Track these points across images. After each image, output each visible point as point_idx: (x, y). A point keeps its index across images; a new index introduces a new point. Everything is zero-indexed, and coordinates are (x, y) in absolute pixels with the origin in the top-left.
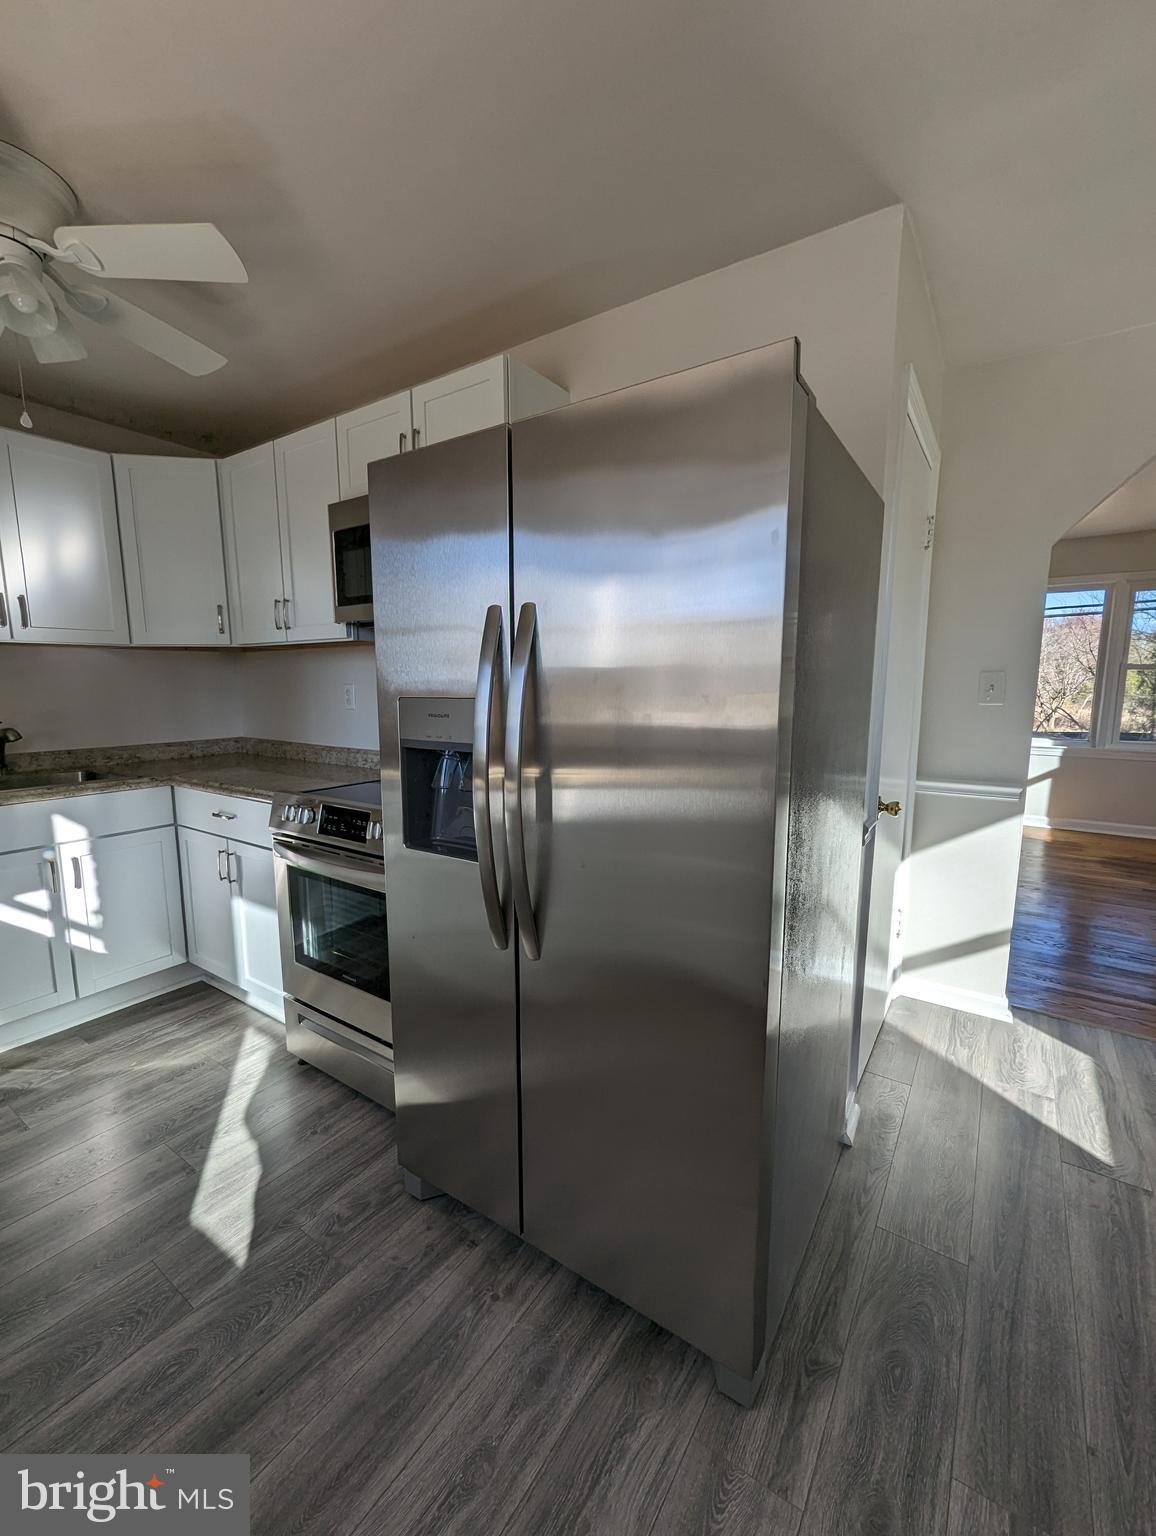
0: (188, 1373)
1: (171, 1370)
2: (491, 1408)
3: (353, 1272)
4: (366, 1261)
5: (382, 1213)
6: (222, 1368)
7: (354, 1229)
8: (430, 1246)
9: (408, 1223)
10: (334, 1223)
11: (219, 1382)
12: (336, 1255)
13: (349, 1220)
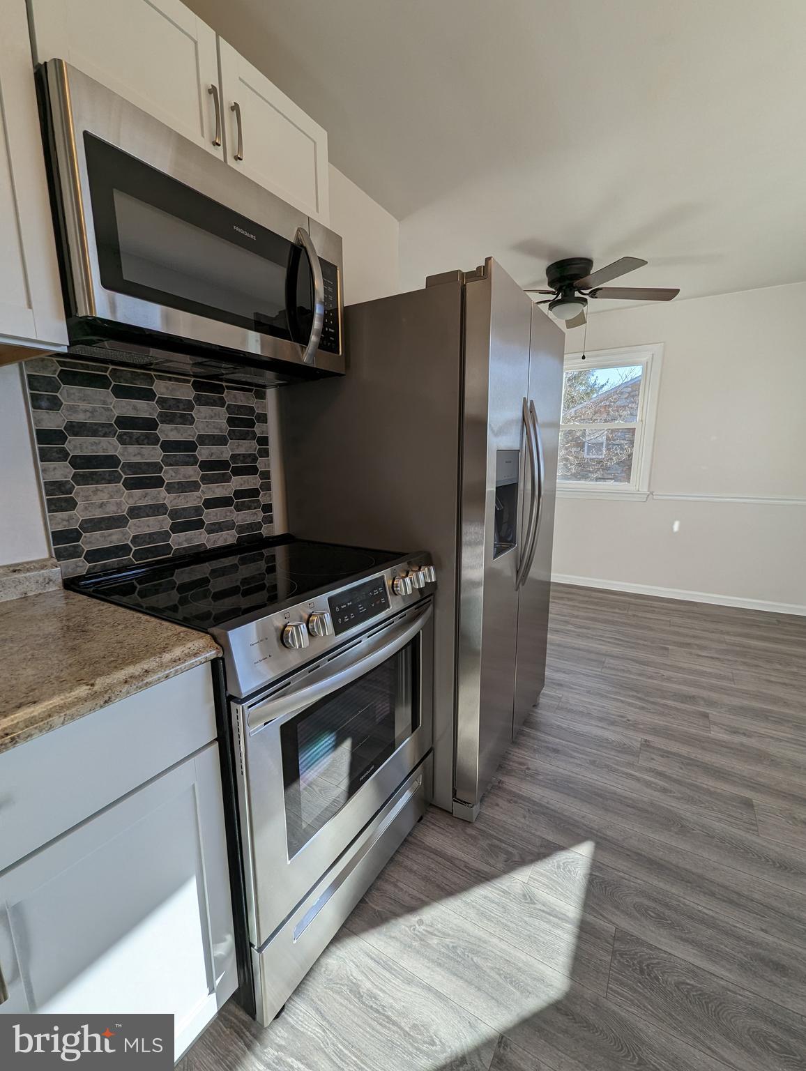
0: (646, 902)
1: (652, 914)
2: (577, 764)
3: (544, 837)
4: (533, 831)
5: (495, 834)
6: (632, 884)
7: (513, 846)
8: (509, 801)
9: (497, 817)
10: (512, 862)
11: (639, 881)
12: (536, 850)
13: (508, 853)
